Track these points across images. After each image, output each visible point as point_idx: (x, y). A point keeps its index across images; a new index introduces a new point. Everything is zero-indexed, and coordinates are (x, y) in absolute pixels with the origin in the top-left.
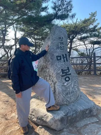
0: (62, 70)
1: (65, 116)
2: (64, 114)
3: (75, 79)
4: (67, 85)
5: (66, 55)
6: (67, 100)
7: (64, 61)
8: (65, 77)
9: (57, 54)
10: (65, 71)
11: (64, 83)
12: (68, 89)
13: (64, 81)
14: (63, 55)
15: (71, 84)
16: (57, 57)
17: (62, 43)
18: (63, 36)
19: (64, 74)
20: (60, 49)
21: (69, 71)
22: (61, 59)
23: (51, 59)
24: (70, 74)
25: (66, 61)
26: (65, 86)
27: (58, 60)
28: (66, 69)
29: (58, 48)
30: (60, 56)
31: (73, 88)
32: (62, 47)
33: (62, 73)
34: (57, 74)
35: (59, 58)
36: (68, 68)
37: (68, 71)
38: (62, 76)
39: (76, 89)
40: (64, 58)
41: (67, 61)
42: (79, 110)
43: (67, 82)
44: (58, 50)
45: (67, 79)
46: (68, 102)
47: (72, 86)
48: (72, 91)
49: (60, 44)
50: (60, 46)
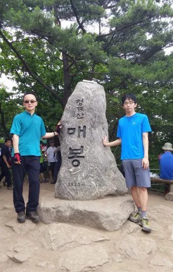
0: (70, 148)
1: (54, 208)
3: (91, 166)
5: (85, 127)
6: (69, 192)
7: (79, 136)
8: (72, 160)
9: (70, 126)
10: (75, 152)
11: (70, 168)
12: (75, 179)
13: (70, 165)
14: (79, 127)
15: (81, 172)
16: (68, 129)
17: (82, 109)
18: (83, 98)
19: (72, 156)
20: (76, 118)
21: (82, 152)
22: (74, 133)
24: (83, 157)
25: (82, 137)
26: (70, 172)
27: (69, 134)
28: (78, 148)
29: (74, 116)
30: (75, 129)
31: (83, 179)
32: (81, 115)
33: (69, 153)
35: (71, 131)
36: (82, 147)
37: (79, 151)
38: (70, 158)
40: (80, 131)
43: (74, 168)
44: (72, 119)
45: (75, 163)
46: (70, 196)
47: (83, 175)
48: (81, 184)
49: (77, 110)
50: (77, 113)
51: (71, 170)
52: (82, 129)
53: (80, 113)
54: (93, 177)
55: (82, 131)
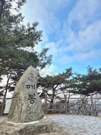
0: (29, 95)
1: (24, 128)
2: (24, 127)
3: (38, 103)
4: (31, 106)
5: (34, 85)
6: (29, 118)
7: (32, 89)
8: (31, 100)
9: (28, 84)
10: (32, 96)
11: (29, 105)
12: (32, 110)
13: (29, 103)
15: (35, 106)
16: (27, 85)
17: (33, 77)
18: (34, 73)
19: (30, 98)
20: (30, 81)
21: (35, 96)
22: (30, 87)
23: (23, 86)
24: (35, 99)
26: (30, 107)
27: (27, 88)
28: (33, 94)
30: (30, 86)
31: (36, 109)
33: (28, 97)
34: (25, 97)
35: (28, 87)
36: (34, 94)
37: (33, 96)
38: (29, 99)
39: (39, 111)
40: (32, 87)
41: (34, 89)
42: (37, 125)
43: (31, 104)
44: (28, 81)
45: (32, 102)
46: (30, 120)
47: (36, 108)
48: (35, 112)
49: (31, 77)
50: (30, 79)
52: (33, 86)
53: (32, 79)
55: (33, 87)
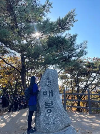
0: (46, 103)
3: (57, 112)
4: (49, 116)
5: (52, 91)
6: (46, 128)
7: (50, 96)
8: (48, 109)
9: (44, 90)
10: (49, 104)
11: (46, 114)
12: (49, 120)
13: (46, 112)
14: (49, 91)
15: (52, 116)
16: (43, 92)
17: (50, 82)
18: (51, 77)
19: (47, 107)
22: (46, 94)
24: (53, 107)
26: (47, 116)
27: (44, 94)
28: (50, 102)
30: (47, 92)
31: (54, 120)
33: (45, 105)
36: (52, 101)
37: (51, 104)
38: (45, 108)
39: (58, 121)
40: (50, 93)
41: (52, 96)
43: (48, 114)
44: (45, 87)
45: (49, 111)
46: (47, 131)
47: (54, 118)
48: (53, 123)
49: (47, 82)
50: (47, 84)
51: (47, 115)
53: (49, 84)
54: (58, 118)
